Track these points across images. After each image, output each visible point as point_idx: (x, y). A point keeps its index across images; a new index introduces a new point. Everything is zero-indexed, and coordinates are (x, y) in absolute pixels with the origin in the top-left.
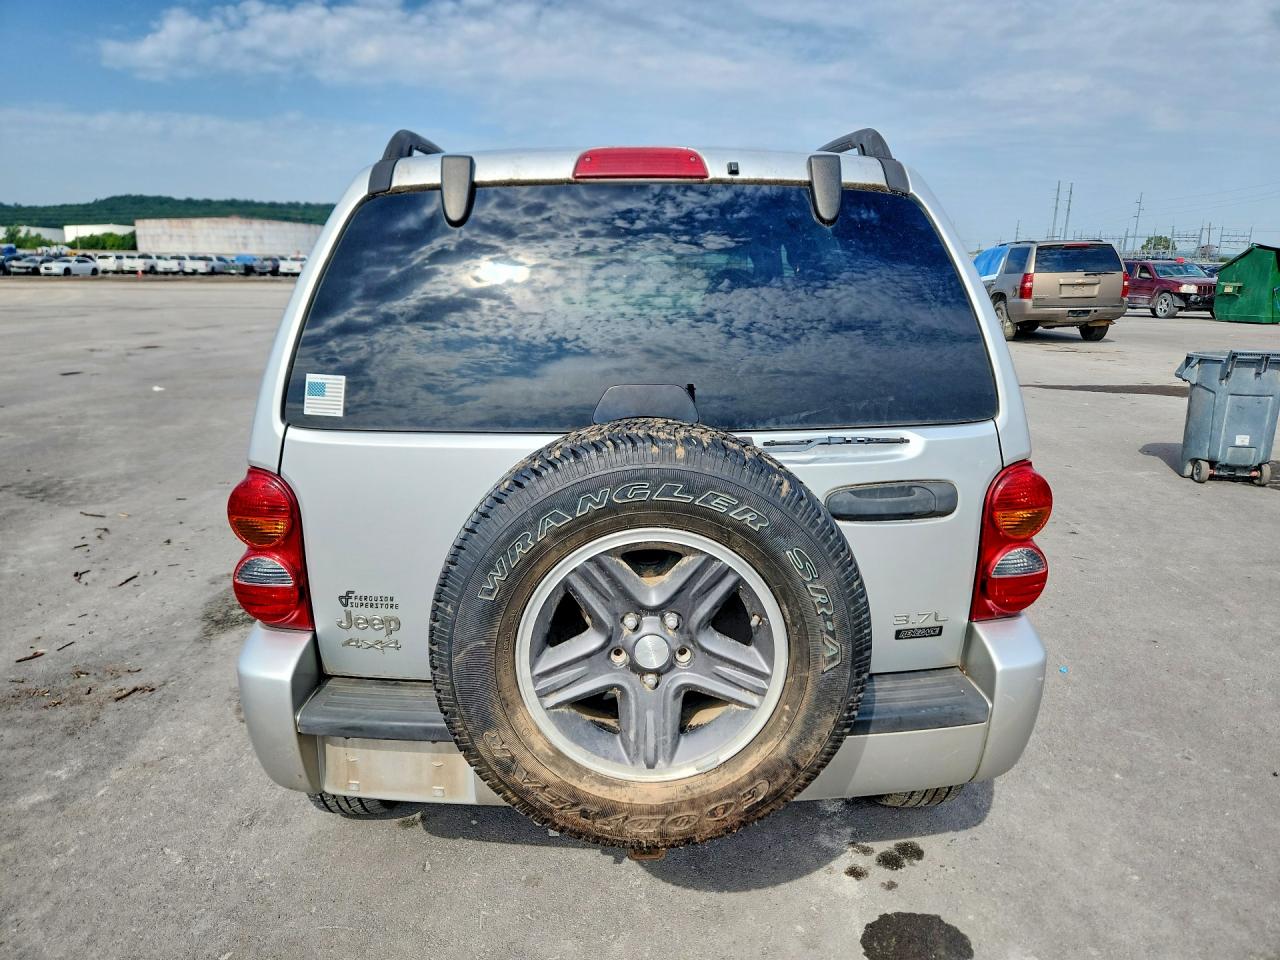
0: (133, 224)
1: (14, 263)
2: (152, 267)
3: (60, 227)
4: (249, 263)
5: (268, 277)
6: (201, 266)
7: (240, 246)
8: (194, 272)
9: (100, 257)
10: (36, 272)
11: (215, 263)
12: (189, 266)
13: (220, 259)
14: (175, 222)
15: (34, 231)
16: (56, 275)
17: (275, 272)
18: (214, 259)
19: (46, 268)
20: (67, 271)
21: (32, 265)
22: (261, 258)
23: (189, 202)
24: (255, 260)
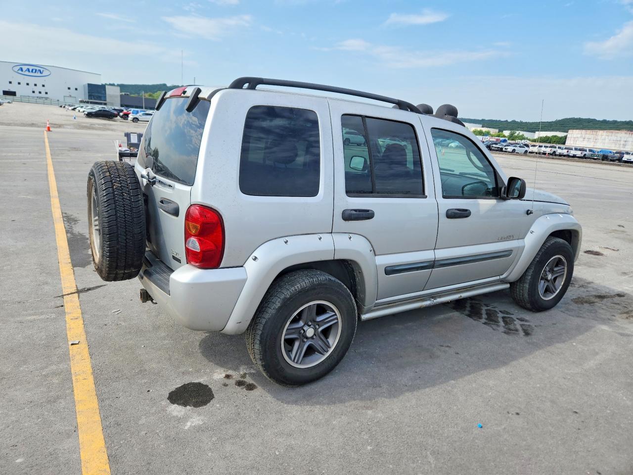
0: (567, 132)
1: (494, 145)
2: (555, 152)
3: (534, 132)
4: (606, 154)
5: (616, 162)
6: (578, 153)
7: (621, 146)
8: (574, 156)
9: (532, 146)
10: (501, 150)
11: (588, 153)
12: (572, 153)
13: (590, 151)
14: (589, 131)
15: (522, 133)
16: (509, 152)
17: (620, 160)
18: (588, 151)
19: (505, 149)
20: (514, 150)
21: (500, 147)
22: (615, 151)
23: (605, 122)
24: (611, 152)
